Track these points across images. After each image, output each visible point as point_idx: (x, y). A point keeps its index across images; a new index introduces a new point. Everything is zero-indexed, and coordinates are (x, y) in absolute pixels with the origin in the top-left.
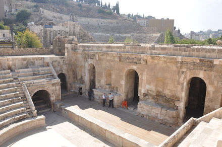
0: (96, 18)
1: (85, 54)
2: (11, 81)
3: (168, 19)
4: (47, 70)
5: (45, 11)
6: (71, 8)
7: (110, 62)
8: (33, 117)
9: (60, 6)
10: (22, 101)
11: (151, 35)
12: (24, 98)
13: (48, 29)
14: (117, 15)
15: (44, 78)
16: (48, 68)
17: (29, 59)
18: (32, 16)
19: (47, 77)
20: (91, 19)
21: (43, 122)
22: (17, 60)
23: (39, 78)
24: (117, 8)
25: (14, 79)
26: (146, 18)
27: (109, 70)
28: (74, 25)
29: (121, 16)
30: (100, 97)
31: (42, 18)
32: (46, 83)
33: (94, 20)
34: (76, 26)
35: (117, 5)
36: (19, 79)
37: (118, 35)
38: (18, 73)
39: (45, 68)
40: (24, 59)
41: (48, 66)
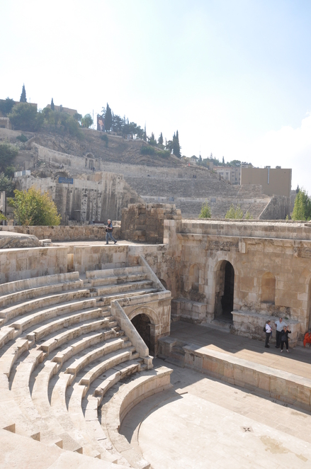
0: (138, 164)
1: (210, 242)
2: (85, 296)
3: (278, 168)
4: (139, 272)
5: (40, 148)
6: (86, 144)
7: (273, 258)
8: (148, 370)
9: (66, 138)
10: (118, 336)
11: (252, 200)
12: (121, 332)
13: (65, 185)
14: (175, 157)
15: (137, 289)
16: (140, 268)
17: (103, 249)
18: (19, 159)
19: (143, 288)
20: (126, 165)
21: (167, 380)
22: (84, 252)
23: (130, 290)
24: (175, 144)
25: (92, 290)
26: (229, 165)
27: (269, 273)
28: (114, 179)
29: (187, 160)
31: (39, 163)
32: (149, 299)
33: (133, 167)
34: (118, 180)
35: (176, 138)
36: (99, 290)
37: (183, 199)
38: (92, 277)
39: (135, 269)
40: (96, 250)
41: (139, 263)
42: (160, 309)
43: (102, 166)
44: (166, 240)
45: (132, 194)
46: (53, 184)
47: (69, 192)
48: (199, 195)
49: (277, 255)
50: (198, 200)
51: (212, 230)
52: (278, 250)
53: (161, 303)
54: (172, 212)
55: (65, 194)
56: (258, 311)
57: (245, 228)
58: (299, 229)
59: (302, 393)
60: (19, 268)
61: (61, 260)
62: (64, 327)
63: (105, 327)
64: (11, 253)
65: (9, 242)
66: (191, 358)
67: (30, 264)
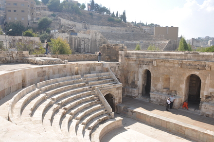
0: (106, 26)
1: (140, 61)
2: (83, 86)
3: (172, 27)
4: (108, 75)
5: (62, 19)
6: (83, 17)
7: (169, 68)
8: (112, 119)
9: (73, 15)
10: (98, 104)
11: (160, 42)
12: (99, 101)
13: (73, 36)
14: (124, 22)
15: (107, 83)
16: (108, 73)
17: (91, 65)
18: (52, 24)
19: (109, 82)
20: (101, 26)
21: (120, 123)
22: (83, 66)
23: (103, 83)
24: (124, 17)
25: (86, 83)
26: (149, 26)
27: (167, 75)
28: (96, 33)
29: (129, 24)
30: (157, 100)
31: (62, 26)
32: (112, 87)
33: (105, 27)
34: (98, 33)
35: (124, 13)
36: (90, 83)
37: (128, 42)
38: (86, 77)
39: (106, 73)
40: (88, 65)
41: (107, 71)
42: (117, 91)
43: (90, 27)
44: (120, 61)
45: (104, 40)
46: (68, 36)
47: (75, 39)
48: (135, 40)
49: (171, 67)
50: (134, 42)
51: (141, 56)
52: (171, 65)
53: (118, 89)
54: (123, 47)
55: (73, 40)
56: (162, 92)
57: (156, 54)
58: (181, 55)
59: (181, 129)
60: (54, 73)
61: (72, 70)
62: (74, 99)
63: (93, 99)
64: (50, 67)
65: (49, 62)
66: (131, 113)
67: (59, 72)
